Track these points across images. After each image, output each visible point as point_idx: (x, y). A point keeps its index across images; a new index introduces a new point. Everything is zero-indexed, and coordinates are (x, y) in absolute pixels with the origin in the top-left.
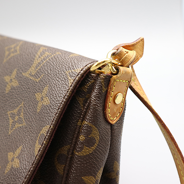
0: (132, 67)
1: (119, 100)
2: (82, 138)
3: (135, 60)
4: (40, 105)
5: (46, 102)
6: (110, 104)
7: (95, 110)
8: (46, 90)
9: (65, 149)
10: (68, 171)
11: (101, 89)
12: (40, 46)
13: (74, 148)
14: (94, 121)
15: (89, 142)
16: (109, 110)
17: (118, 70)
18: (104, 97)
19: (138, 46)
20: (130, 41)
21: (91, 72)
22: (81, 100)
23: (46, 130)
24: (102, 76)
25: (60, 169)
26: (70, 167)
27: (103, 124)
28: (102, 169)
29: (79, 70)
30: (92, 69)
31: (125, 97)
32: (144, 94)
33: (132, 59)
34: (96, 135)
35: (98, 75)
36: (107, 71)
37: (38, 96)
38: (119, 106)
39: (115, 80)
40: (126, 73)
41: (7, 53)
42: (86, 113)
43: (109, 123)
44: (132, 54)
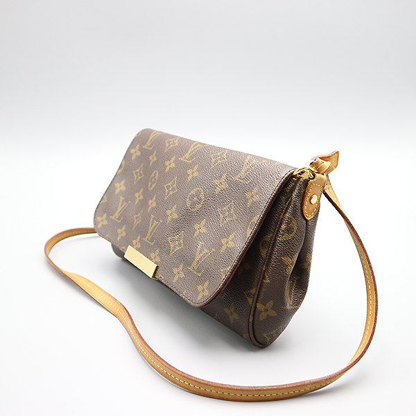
0: (327, 176)
1: (314, 201)
2: (283, 227)
3: (330, 170)
4: (250, 201)
5: (256, 198)
6: (306, 203)
7: (295, 206)
8: (256, 190)
9: (268, 237)
10: (271, 254)
11: (300, 189)
12: (247, 155)
13: (277, 235)
14: (294, 214)
15: (289, 230)
16: (305, 208)
17: (314, 175)
18: (303, 196)
19: (333, 157)
20: (326, 153)
21: (293, 176)
22: (283, 199)
23: (257, 219)
24: (301, 180)
25: (264, 253)
26: (273, 250)
27: (300, 218)
28: (297, 254)
29: (284, 174)
30: (294, 174)
31: (319, 200)
32: (337, 200)
33: (326, 168)
34: (294, 225)
35: (299, 178)
36: (305, 176)
37: (248, 195)
38: (314, 206)
39: (311, 183)
40: (321, 179)
41: (214, 160)
42: (287, 209)
43: (305, 219)
44: (327, 164)
